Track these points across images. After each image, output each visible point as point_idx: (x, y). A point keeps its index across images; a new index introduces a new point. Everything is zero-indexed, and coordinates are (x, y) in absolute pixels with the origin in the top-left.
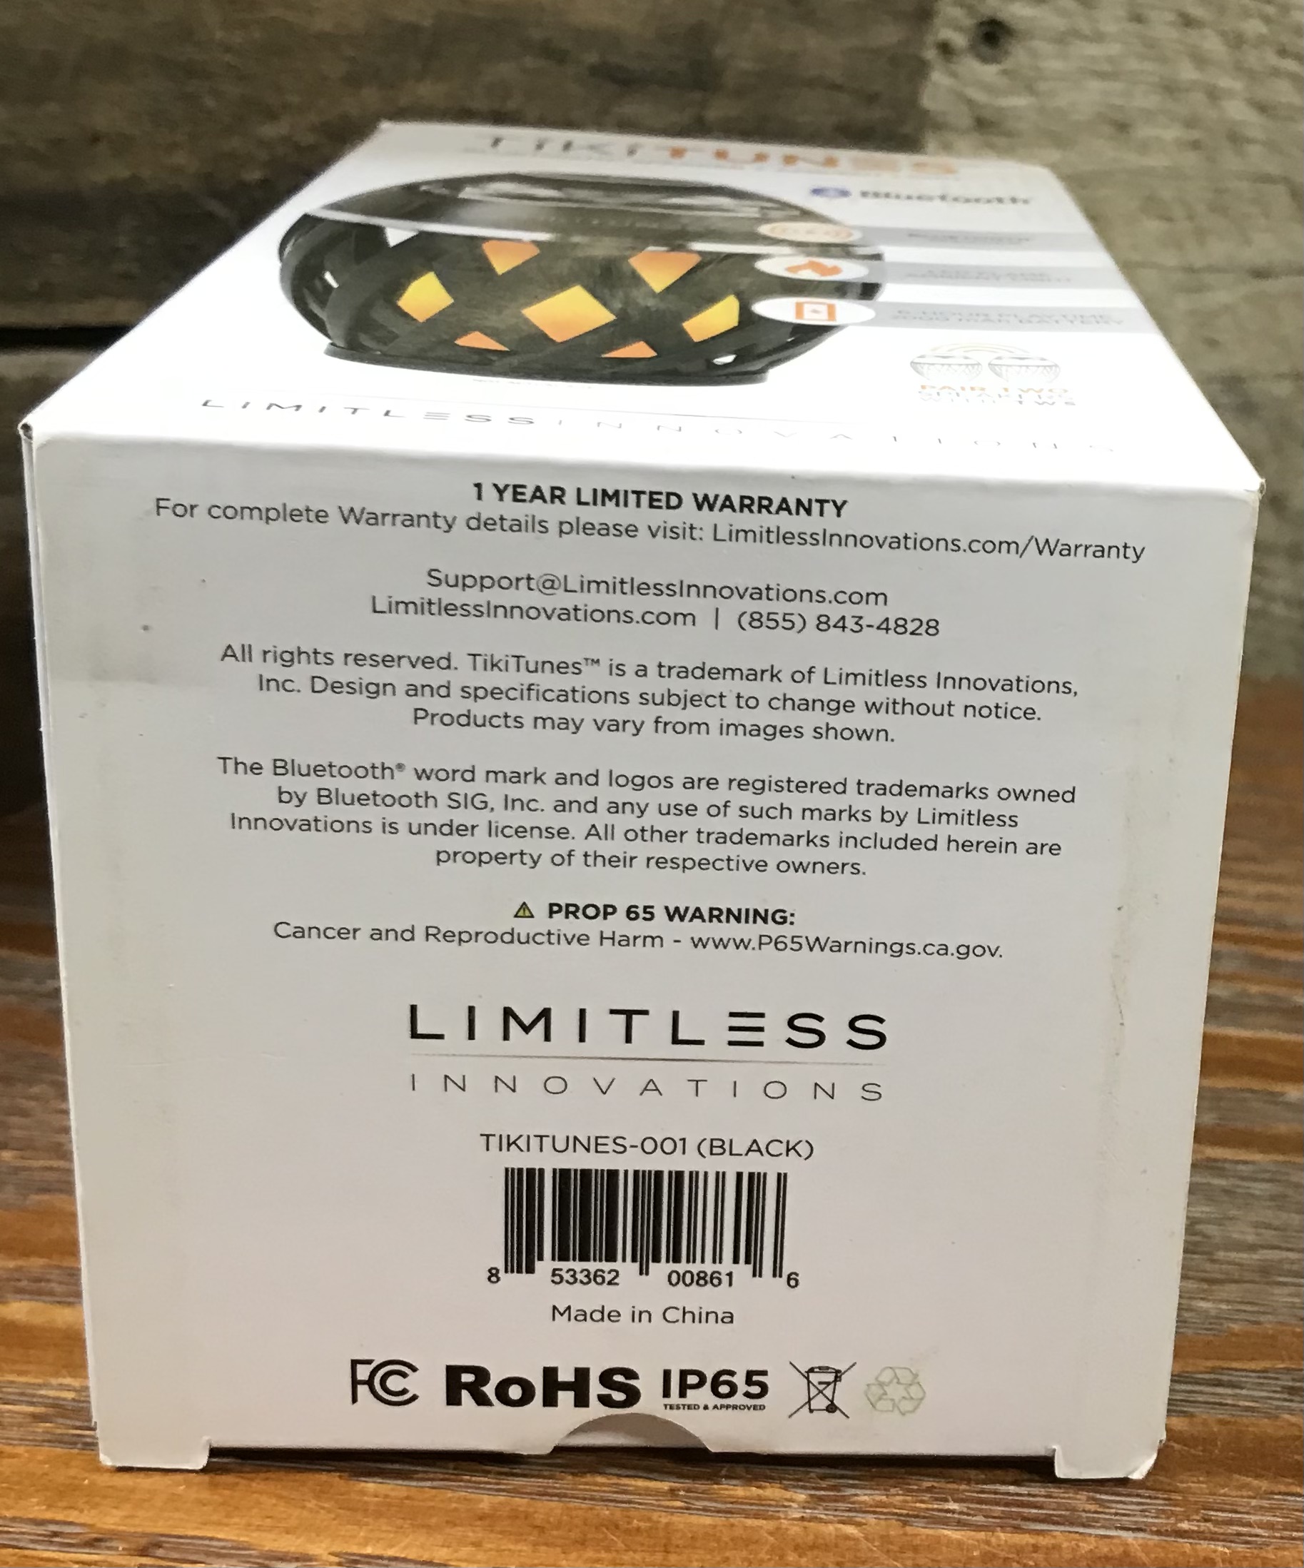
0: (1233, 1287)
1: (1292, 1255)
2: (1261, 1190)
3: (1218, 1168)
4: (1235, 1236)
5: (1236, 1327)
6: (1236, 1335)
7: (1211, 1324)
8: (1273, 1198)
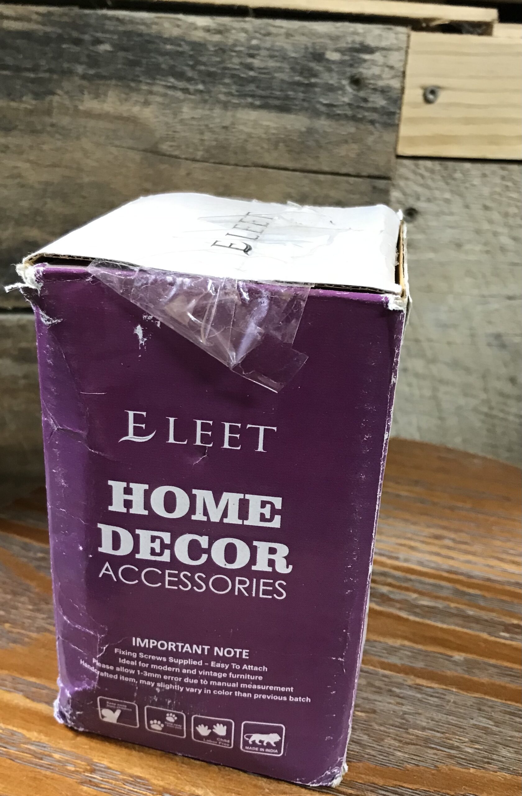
0: (413, 747)
1: (438, 735)
2: (434, 701)
3: (420, 689)
4: (418, 722)
5: (409, 766)
6: (408, 770)
7: (400, 763)
8: (437, 706)
